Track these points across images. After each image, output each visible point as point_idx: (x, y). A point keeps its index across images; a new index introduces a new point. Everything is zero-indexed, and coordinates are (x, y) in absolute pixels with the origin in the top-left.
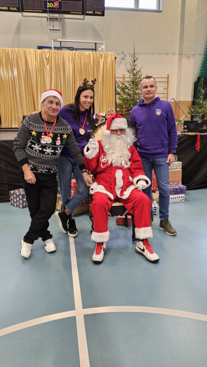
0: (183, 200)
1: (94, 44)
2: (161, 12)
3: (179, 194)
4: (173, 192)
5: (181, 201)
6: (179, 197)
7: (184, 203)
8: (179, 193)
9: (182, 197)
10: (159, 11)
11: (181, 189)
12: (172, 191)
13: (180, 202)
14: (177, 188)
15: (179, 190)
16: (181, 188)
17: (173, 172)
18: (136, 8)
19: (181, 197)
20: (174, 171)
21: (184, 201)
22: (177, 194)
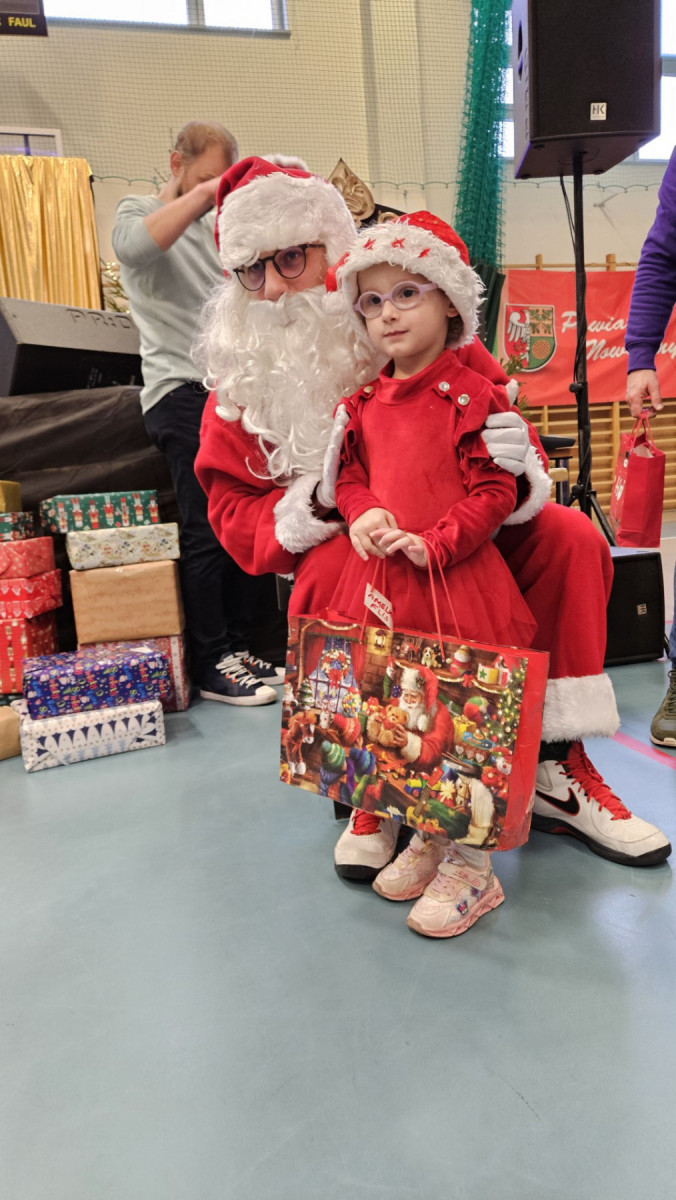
0: (154, 733)
1: (22, 139)
2: (286, 35)
3: (126, 702)
4: (83, 693)
5: (139, 740)
6: (126, 721)
7: (163, 751)
8: (123, 696)
9: (146, 718)
10: (281, 34)
11: (135, 672)
12: (68, 685)
13: (135, 750)
14: (106, 667)
15: (123, 679)
16: (134, 662)
17: (125, 579)
18: (194, 23)
19: (139, 718)
20: (127, 574)
21: (160, 737)
22: (113, 704)
